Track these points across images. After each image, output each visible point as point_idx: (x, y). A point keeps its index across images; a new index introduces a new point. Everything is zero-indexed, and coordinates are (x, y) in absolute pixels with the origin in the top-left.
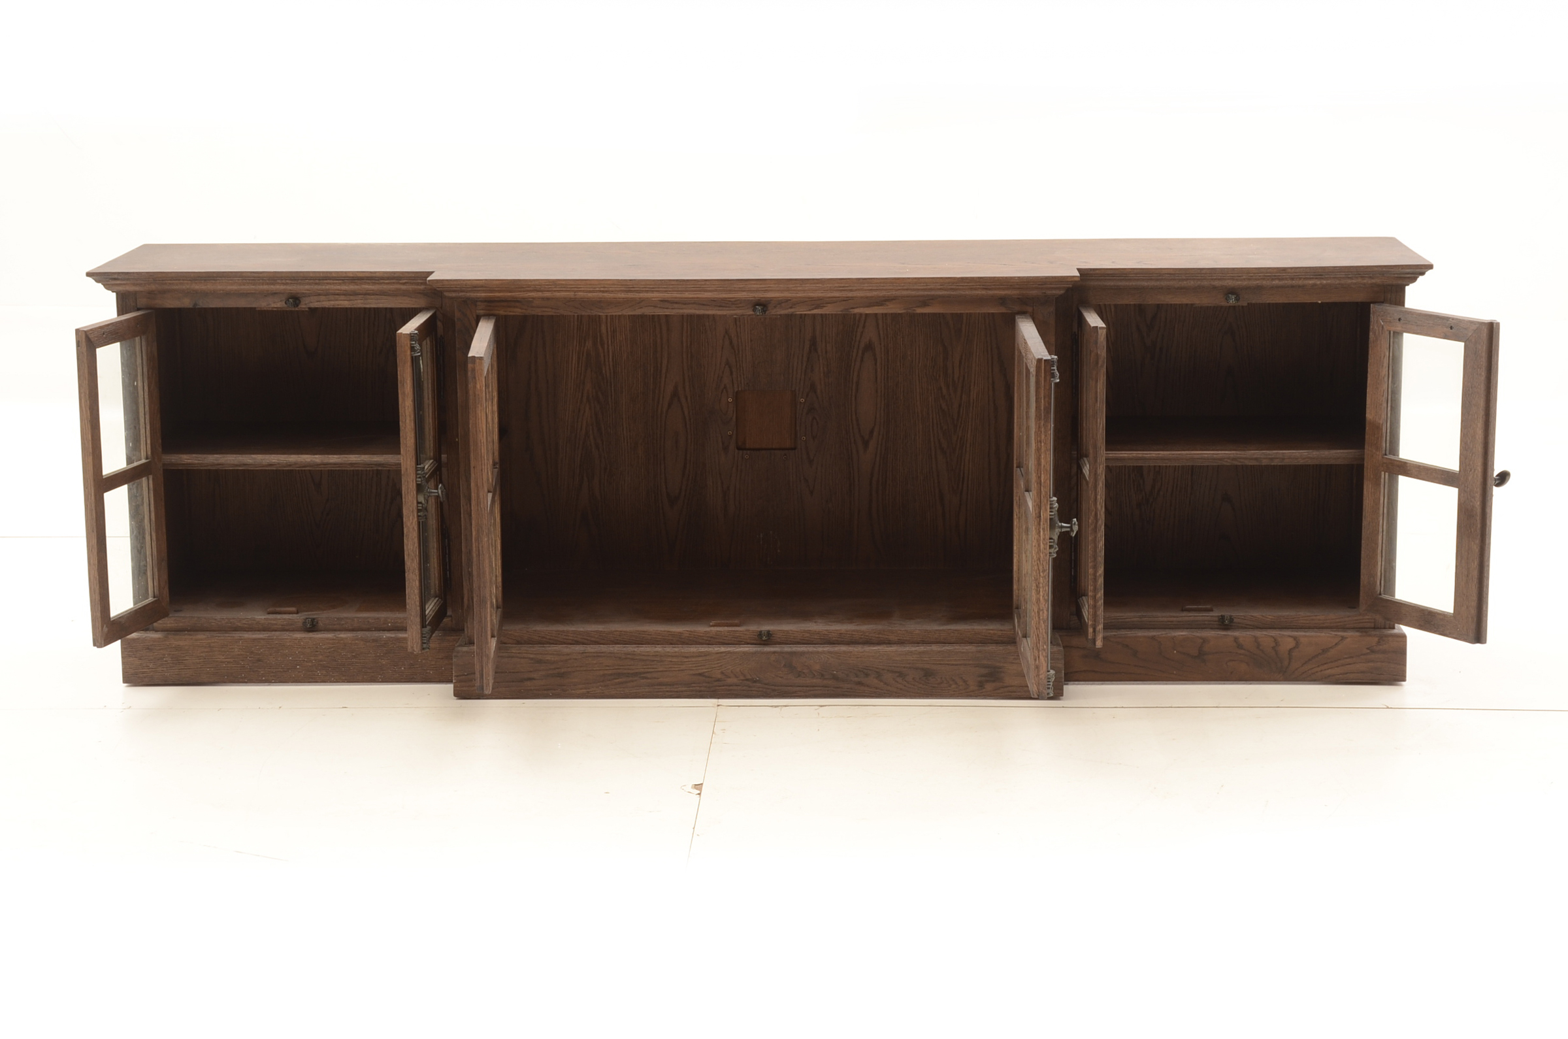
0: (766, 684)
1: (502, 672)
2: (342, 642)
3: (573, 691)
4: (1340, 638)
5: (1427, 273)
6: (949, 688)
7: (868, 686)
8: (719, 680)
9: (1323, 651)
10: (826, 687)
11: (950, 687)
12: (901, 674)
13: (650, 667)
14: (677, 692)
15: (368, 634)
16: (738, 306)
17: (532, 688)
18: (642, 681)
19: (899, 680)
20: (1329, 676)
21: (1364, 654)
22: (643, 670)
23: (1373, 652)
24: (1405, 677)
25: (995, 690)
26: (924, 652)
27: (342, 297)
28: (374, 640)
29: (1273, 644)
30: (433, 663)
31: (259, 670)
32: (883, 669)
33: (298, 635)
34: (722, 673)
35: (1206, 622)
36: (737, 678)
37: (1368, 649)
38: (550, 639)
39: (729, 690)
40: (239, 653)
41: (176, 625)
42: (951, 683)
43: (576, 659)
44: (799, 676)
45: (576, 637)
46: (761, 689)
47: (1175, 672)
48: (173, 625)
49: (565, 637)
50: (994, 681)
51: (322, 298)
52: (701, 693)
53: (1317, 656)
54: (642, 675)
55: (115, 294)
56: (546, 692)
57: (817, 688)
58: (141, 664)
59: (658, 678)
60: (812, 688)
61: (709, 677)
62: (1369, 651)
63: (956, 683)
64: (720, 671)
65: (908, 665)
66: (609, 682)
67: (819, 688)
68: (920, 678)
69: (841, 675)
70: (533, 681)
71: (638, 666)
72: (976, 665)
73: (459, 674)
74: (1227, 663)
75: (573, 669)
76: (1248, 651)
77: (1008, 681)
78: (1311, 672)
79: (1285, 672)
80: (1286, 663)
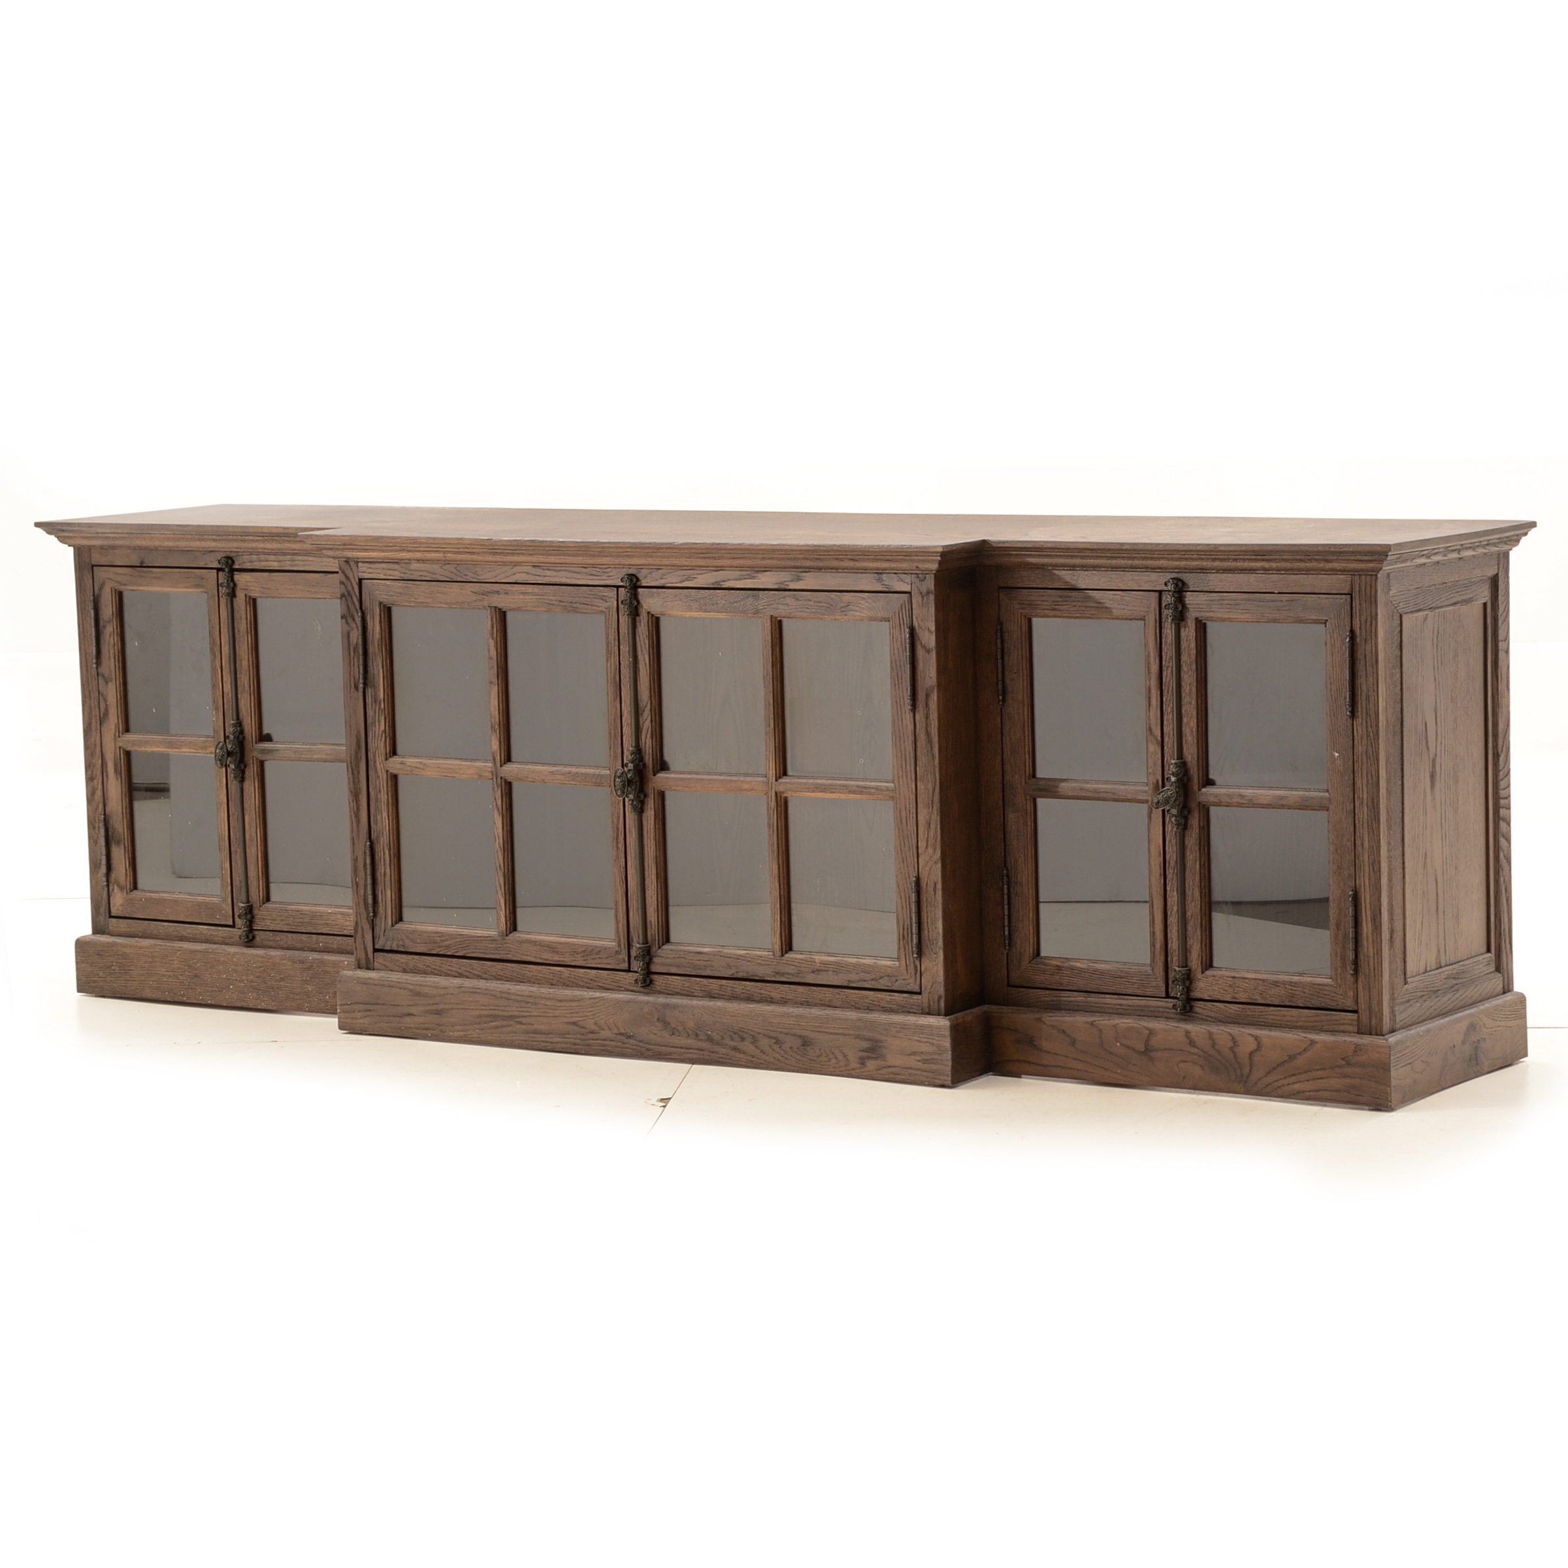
0: (641, 1041)
1: (383, 1004)
2: (271, 961)
3: (451, 1033)
4: (1309, 1043)
6: (829, 1063)
7: (744, 1053)
8: (592, 1032)
9: (1290, 1058)
10: (701, 1050)
11: (829, 1061)
12: (778, 1042)
13: (525, 1010)
14: (552, 1043)
15: (298, 954)
16: (608, 575)
17: (412, 1026)
18: (517, 1026)
19: (776, 1047)
21: (1339, 1067)
22: (517, 1013)
23: (1348, 1064)
25: (879, 1069)
26: (801, 1016)
27: (272, 558)
28: (302, 962)
29: (1231, 1044)
31: (197, 987)
32: (759, 1033)
33: (234, 950)
34: (596, 1024)
35: (1161, 1009)
36: (611, 1030)
37: (1342, 1059)
38: (435, 969)
39: (605, 1045)
40: (178, 966)
41: (129, 930)
42: (831, 1056)
43: (452, 994)
44: (673, 1034)
45: (460, 969)
46: (635, 1047)
47: (1119, 1071)
48: (125, 930)
49: (449, 968)
50: (876, 1059)
51: (254, 558)
52: (576, 1049)
53: (1283, 1063)
54: (517, 1020)
55: (72, 548)
56: (425, 1033)
57: (691, 1051)
58: (93, 974)
59: (533, 1025)
60: (687, 1051)
61: (583, 1028)
62: (1344, 1063)
63: (836, 1058)
64: (593, 1021)
65: (784, 1030)
66: (485, 1025)
67: (694, 1051)
68: (798, 1048)
69: (717, 1037)
70: (413, 1017)
71: (514, 1009)
72: (857, 1037)
73: (342, 1003)
74: (1178, 1064)
75: (450, 1007)
76: (1202, 1050)
77: (895, 1060)
78: (1276, 1084)
79: (1246, 1082)
80: (1246, 1070)
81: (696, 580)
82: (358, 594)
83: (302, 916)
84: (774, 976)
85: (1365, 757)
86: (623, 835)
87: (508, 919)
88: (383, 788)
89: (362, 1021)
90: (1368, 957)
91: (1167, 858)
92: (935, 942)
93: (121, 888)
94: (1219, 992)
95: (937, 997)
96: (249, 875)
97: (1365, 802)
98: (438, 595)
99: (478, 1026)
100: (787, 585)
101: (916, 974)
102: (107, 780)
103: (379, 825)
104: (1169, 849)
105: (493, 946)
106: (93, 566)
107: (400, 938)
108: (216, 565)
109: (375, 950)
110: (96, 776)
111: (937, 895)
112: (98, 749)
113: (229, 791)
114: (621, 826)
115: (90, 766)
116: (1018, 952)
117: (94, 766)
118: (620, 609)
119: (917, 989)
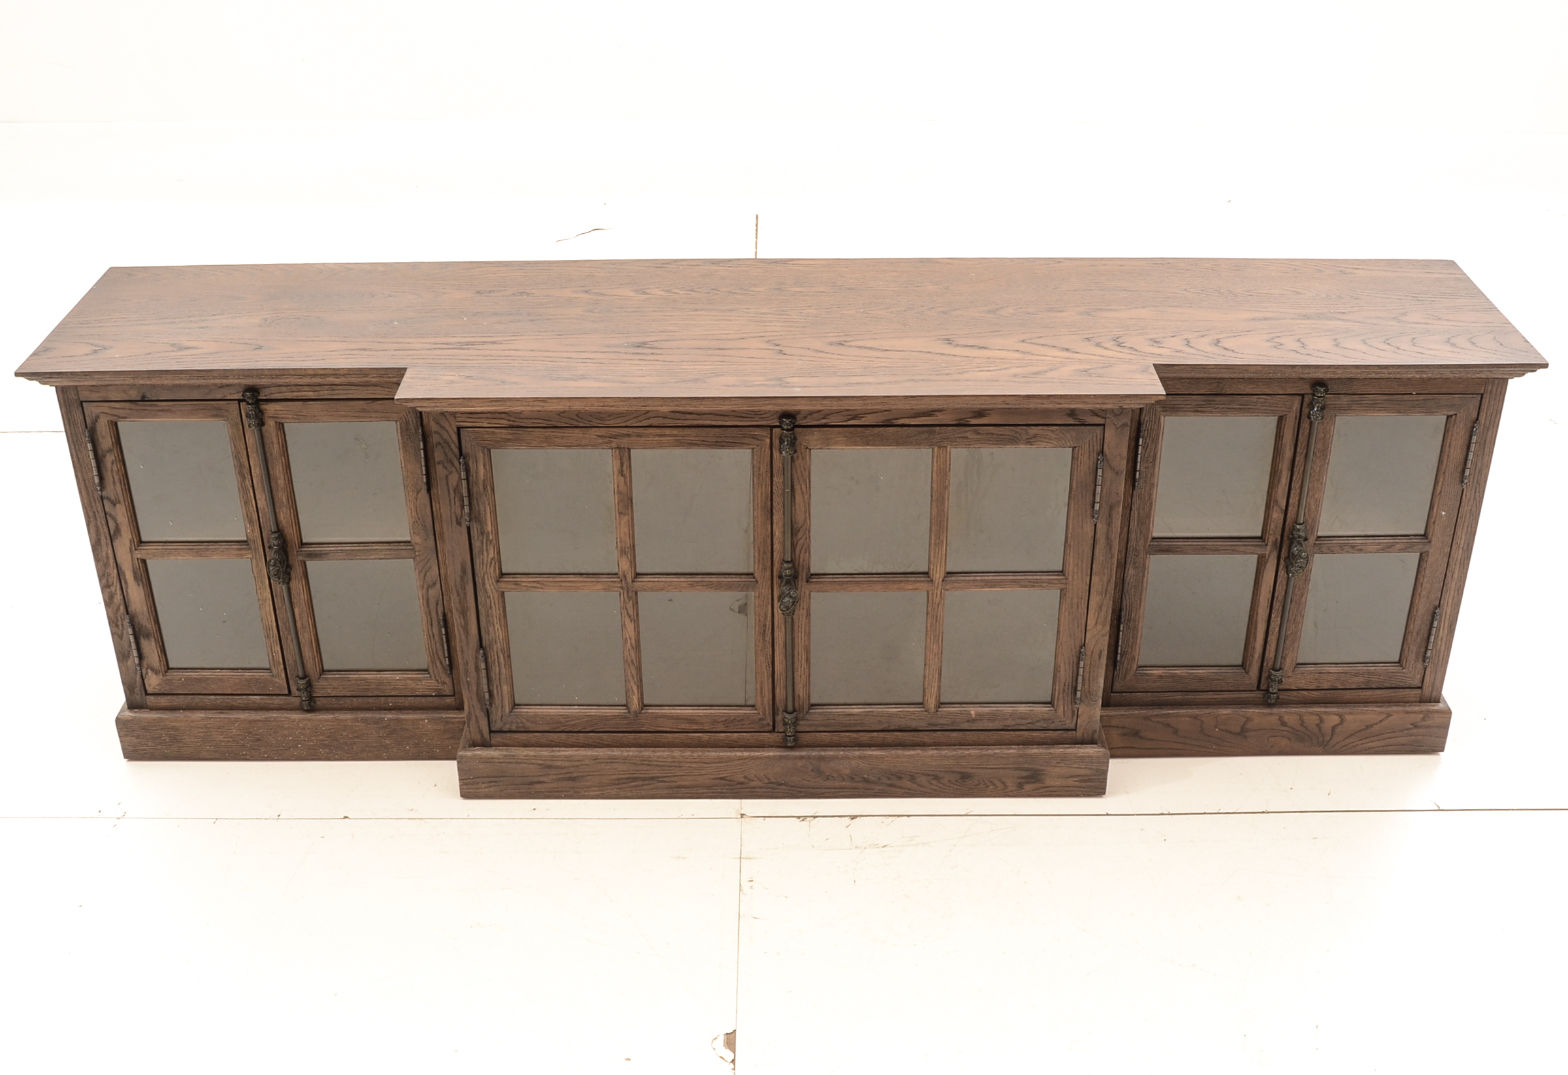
0: (792, 786)
1: (510, 776)
2: (342, 722)
3: (587, 793)
4: (1385, 714)
6: (986, 789)
7: (900, 788)
8: (741, 784)
9: (1367, 727)
11: (987, 787)
12: (936, 778)
13: (667, 771)
14: (697, 793)
15: (368, 715)
16: (761, 416)
17: (543, 790)
18: (659, 784)
19: (934, 782)
20: (1369, 748)
21: (1407, 729)
22: (660, 774)
23: (1416, 727)
24: (1444, 748)
25: (1035, 790)
27: (306, 388)
28: (376, 721)
29: (1317, 722)
30: (439, 742)
31: (260, 748)
32: (917, 773)
33: (296, 716)
34: (745, 777)
35: (1251, 700)
36: (761, 781)
37: (1412, 724)
38: (559, 743)
39: (753, 791)
40: (237, 733)
41: (170, 704)
42: (989, 784)
43: (588, 765)
44: (828, 779)
45: (588, 741)
46: (786, 791)
47: (1212, 748)
48: (167, 704)
49: (576, 741)
50: (1034, 782)
51: (284, 389)
52: (722, 795)
53: (1360, 731)
54: (660, 779)
56: (557, 793)
57: (846, 790)
58: (139, 743)
59: (677, 782)
60: (841, 790)
61: (731, 781)
62: (1412, 726)
63: (994, 785)
64: (742, 776)
65: (943, 768)
66: (624, 785)
67: (849, 790)
68: (956, 781)
69: (872, 778)
70: (544, 784)
71: (655, 772)
72: (1015, 769)
73: (463, 778)
74: (1268, 739)
75: (585, 774)
76: (1292, 728)
77: (1049, 782)
78: (1351, 745)
79: (1326, 745)
80: (1327, 738)
81: (863, 419)
82: (456, 441)
83: (366, 684)
84: (927, 727)
85: (1468, 515)
86: (770, 631)
88: (495, 605)
89: (487, 790)
90: (1440, 651)
91: (1276, 595)
92: (1094, 693)
93: (156, 672)
94: (1306, 684)
95: (1091, 732)
96: (303, 655)
97: (1462, 546)
98: (555, 439)
99: (617, 786)
100: (968, 421)
101: (1072, 717)
102: (127, 587)
103: (491, 635)
104: (1279, 588)
105: (625, 722)
106: (82, 402)
107: (519, 721)
108: (236, 397)
109: (491, 732)
110: (113, 584)
111: (1101, 659)
112: (112, 561)
113: (274, 590)
114: (769, 623)
115: (104, 575)
117: (108, 576)
118: (774, 446)
119: (1073, 726)
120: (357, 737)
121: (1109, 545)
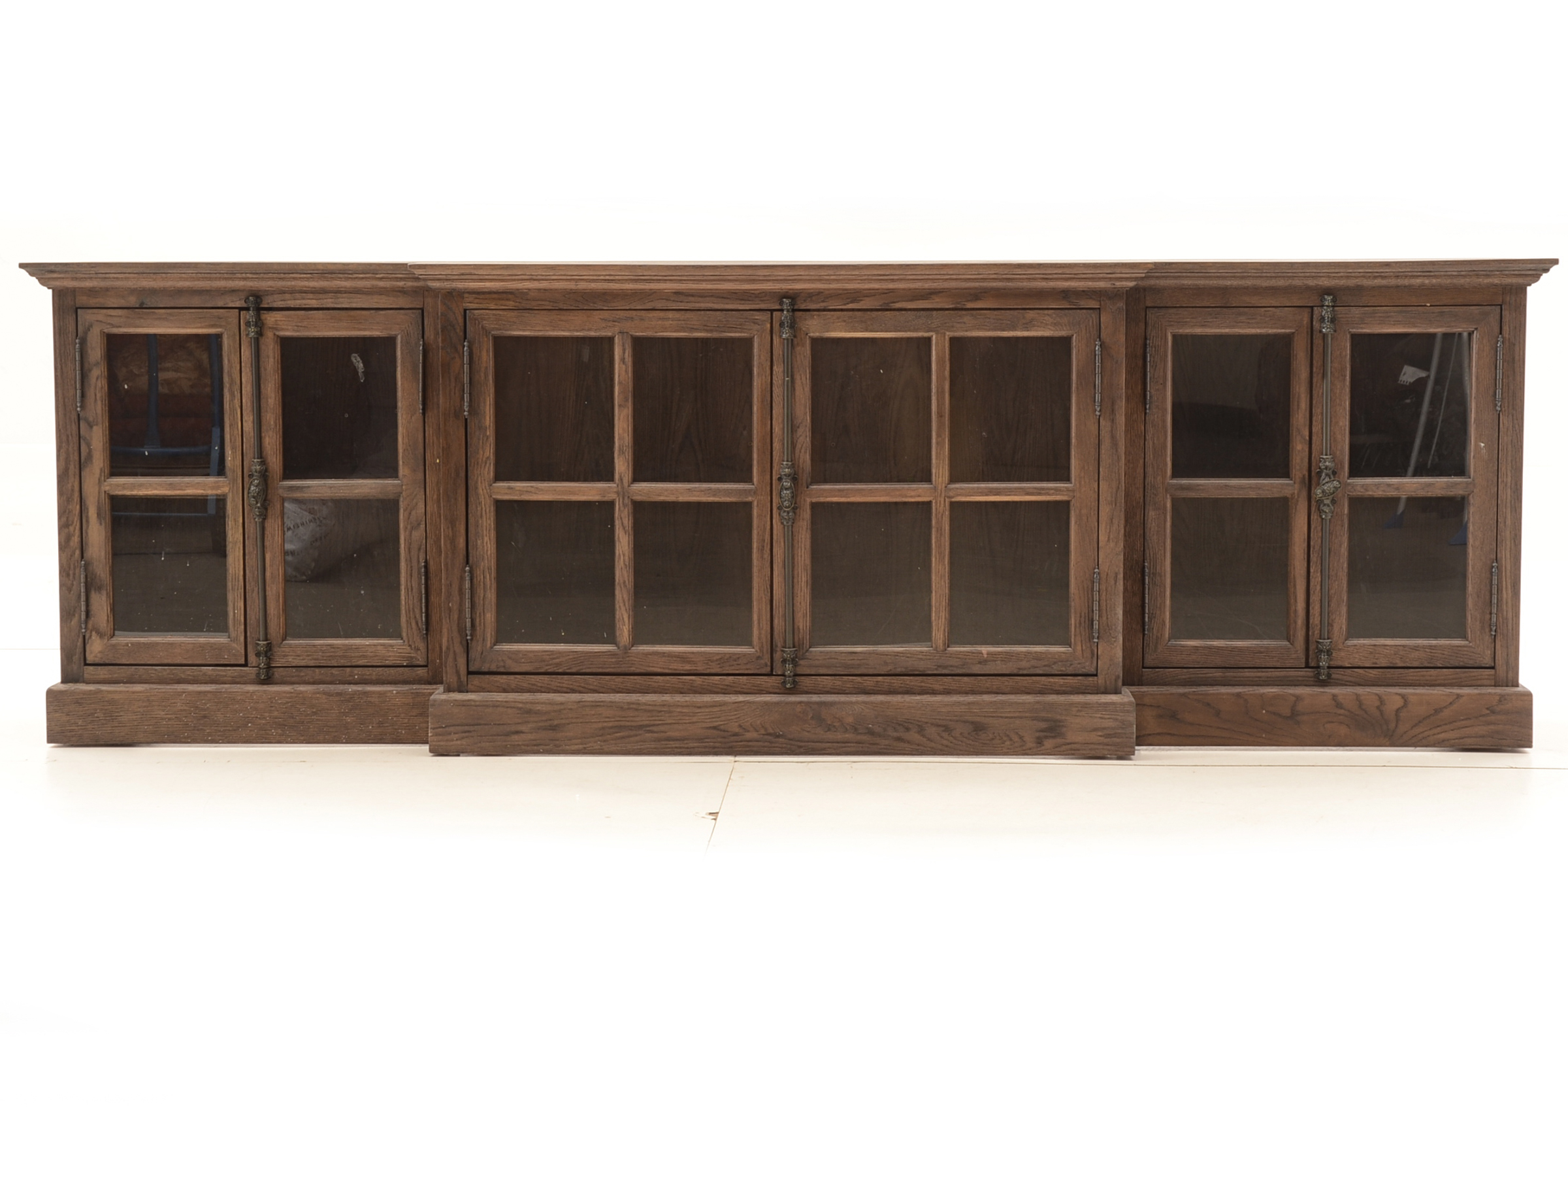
0: (790, 739)
1: (485, 724)
2: (301, 695)
3: (567, 747)
4: (1455, 697)
5: (1551, 270)
6: (1003, 745)
7: (908, 742)
8: (736, 735)
9: (1436, 712)
10: (860, 743)
11: (1003, 743)
12: (947, 729)
13: (657, 718)
14: (688, 748)
15: (332, 687)
16: (762, 299)
17: (520, 743)
18: (647, 735)
19: (945, 735)
20: (1443, 741)
21: (1484, 715)
22: (647, 722)
23: (1493, 712)
24: (1531, 742)
25: (1057, 747)
26: (973, 703)
27: (311, 296)
28: (339, 694)
29: (1378, 703)
30: (406, 721)
31: (205, 728)
32: (927, 723)
33: (251, 688)
34: (740, 726)
35: (1300, 679)
36: (758, 731)
37: (1487, 709)
38: (541, 687)
39: (748, 746)
40: (182, 708)
41: (110, 676)
42: (1005, 738)
43: (571, 709)
44: (829, 730)
45: (572, 685)
46: (784, 745)
47: (1264, 736)
48: (107, 676)
49: (559, 685)
50: (1054, 737)
51: (287, 296)
52: (716, 750)
53: (1429, 717)
55: (51, 291)
56: (536, 747)
57: (849, 744)
58: (68, 721)
59: (666, 732)
60: (843, 745)
61: (724, 731)
62: (1488, 712)
63: (1011, 740)
64: (737, 724)
65: (955, 718)
66: (609, 736)
67: (852, 745)
68: (969, 734)
69: (877, 729)
70: (522, 735)
71: (644, 719)
72: (1034, 719)
73: (435, 726)
74: (1324, 725)
75: (567, 721)
76: (1349, 711)
77: (1072, 737)
78: (1421, 736)
79: (1392, 735)
80: (1392, 725)
81: (862, 302)
82: (462, 324)
83: (333, 650)
84: (936, 669)
85: (1510, 446)
86: (769, 547)
87: (631, 633)
88: (486, 513)
89: (459, 742)
90: (1507, 619)
91: (1312, 543)
92: (1114, 627)
93: (101, 635)
94: (1360, 659)
95: (1114, 677)
96: (268, 612)
97: (1509, 484)
98: (559, 322)
99: (600, 738)
100: (964, 305)
101: (1092, 658)
102: (88, 527)
103: (478, 550)
104: (1314, 535)
105: (613, 660)
106: (77, 308)
107: (500, 659)
108: (238, 305)
109: (469, 673)
110: (73, 522)
111: (1118, 584)
112: (77, 494)
113: (246, 530)
114: (767, 537)
115: (65, 512)
116: (1155, 637)
117: (69, 512)
118: (774, 331)
119: (1093, 671)
120: (315, 713)
121: (1115, 444)
